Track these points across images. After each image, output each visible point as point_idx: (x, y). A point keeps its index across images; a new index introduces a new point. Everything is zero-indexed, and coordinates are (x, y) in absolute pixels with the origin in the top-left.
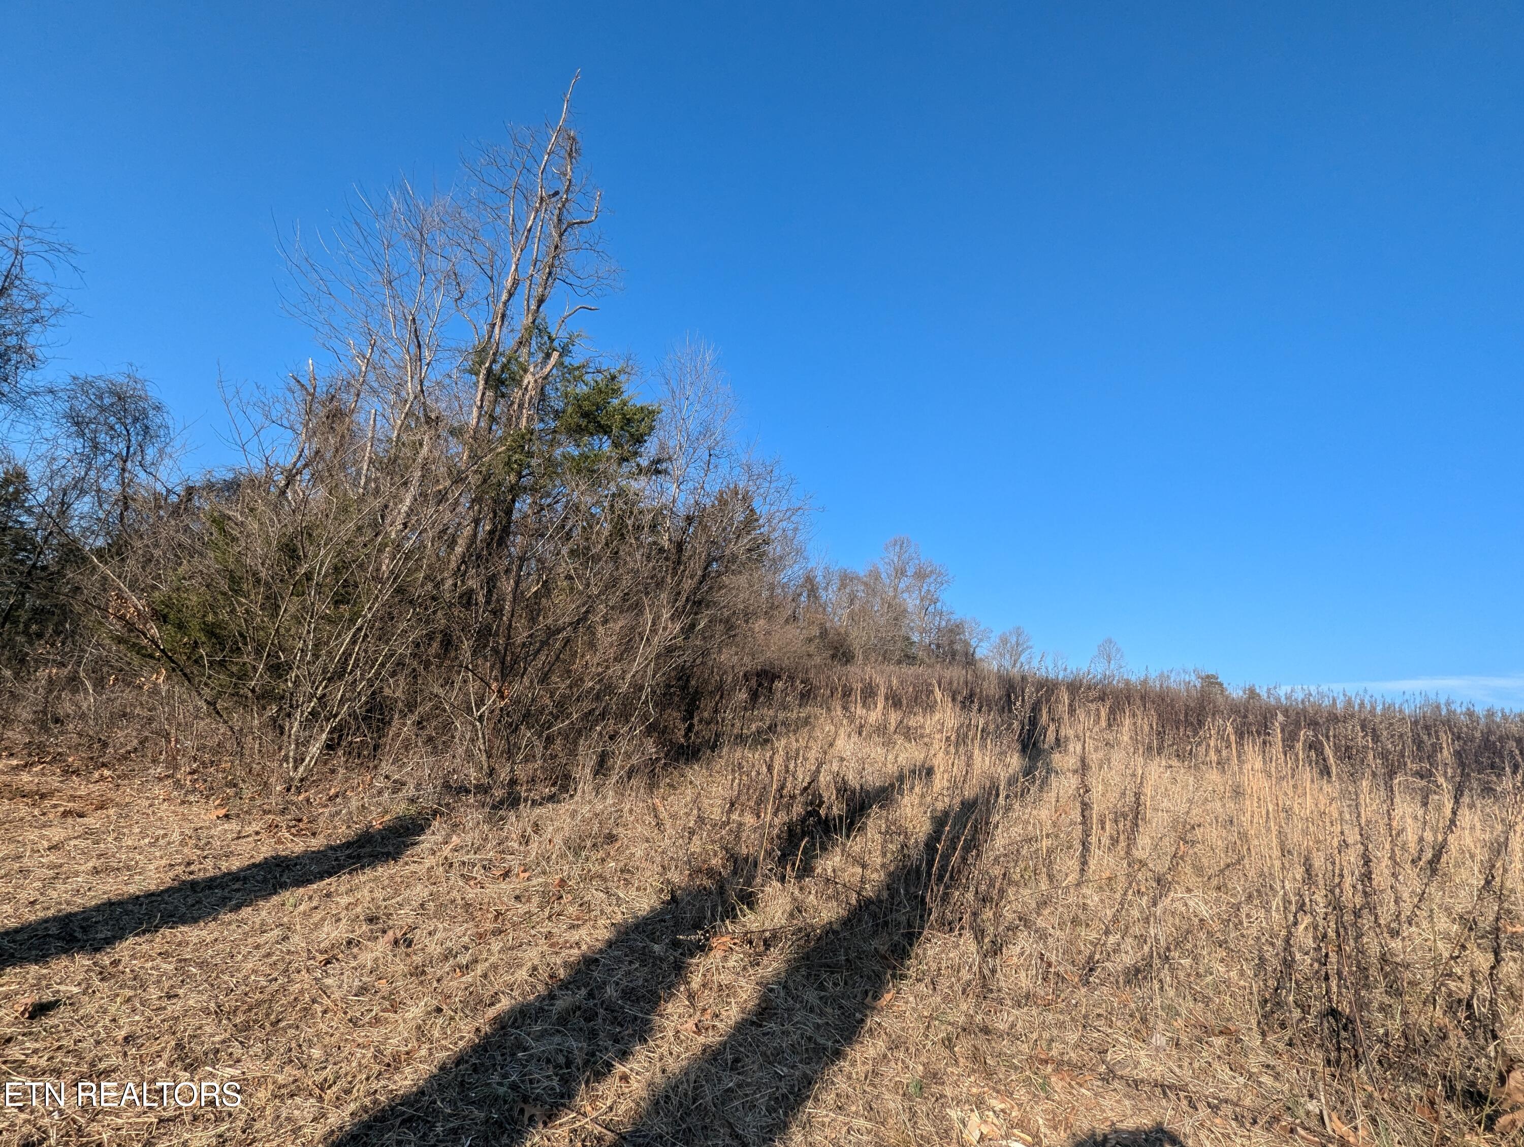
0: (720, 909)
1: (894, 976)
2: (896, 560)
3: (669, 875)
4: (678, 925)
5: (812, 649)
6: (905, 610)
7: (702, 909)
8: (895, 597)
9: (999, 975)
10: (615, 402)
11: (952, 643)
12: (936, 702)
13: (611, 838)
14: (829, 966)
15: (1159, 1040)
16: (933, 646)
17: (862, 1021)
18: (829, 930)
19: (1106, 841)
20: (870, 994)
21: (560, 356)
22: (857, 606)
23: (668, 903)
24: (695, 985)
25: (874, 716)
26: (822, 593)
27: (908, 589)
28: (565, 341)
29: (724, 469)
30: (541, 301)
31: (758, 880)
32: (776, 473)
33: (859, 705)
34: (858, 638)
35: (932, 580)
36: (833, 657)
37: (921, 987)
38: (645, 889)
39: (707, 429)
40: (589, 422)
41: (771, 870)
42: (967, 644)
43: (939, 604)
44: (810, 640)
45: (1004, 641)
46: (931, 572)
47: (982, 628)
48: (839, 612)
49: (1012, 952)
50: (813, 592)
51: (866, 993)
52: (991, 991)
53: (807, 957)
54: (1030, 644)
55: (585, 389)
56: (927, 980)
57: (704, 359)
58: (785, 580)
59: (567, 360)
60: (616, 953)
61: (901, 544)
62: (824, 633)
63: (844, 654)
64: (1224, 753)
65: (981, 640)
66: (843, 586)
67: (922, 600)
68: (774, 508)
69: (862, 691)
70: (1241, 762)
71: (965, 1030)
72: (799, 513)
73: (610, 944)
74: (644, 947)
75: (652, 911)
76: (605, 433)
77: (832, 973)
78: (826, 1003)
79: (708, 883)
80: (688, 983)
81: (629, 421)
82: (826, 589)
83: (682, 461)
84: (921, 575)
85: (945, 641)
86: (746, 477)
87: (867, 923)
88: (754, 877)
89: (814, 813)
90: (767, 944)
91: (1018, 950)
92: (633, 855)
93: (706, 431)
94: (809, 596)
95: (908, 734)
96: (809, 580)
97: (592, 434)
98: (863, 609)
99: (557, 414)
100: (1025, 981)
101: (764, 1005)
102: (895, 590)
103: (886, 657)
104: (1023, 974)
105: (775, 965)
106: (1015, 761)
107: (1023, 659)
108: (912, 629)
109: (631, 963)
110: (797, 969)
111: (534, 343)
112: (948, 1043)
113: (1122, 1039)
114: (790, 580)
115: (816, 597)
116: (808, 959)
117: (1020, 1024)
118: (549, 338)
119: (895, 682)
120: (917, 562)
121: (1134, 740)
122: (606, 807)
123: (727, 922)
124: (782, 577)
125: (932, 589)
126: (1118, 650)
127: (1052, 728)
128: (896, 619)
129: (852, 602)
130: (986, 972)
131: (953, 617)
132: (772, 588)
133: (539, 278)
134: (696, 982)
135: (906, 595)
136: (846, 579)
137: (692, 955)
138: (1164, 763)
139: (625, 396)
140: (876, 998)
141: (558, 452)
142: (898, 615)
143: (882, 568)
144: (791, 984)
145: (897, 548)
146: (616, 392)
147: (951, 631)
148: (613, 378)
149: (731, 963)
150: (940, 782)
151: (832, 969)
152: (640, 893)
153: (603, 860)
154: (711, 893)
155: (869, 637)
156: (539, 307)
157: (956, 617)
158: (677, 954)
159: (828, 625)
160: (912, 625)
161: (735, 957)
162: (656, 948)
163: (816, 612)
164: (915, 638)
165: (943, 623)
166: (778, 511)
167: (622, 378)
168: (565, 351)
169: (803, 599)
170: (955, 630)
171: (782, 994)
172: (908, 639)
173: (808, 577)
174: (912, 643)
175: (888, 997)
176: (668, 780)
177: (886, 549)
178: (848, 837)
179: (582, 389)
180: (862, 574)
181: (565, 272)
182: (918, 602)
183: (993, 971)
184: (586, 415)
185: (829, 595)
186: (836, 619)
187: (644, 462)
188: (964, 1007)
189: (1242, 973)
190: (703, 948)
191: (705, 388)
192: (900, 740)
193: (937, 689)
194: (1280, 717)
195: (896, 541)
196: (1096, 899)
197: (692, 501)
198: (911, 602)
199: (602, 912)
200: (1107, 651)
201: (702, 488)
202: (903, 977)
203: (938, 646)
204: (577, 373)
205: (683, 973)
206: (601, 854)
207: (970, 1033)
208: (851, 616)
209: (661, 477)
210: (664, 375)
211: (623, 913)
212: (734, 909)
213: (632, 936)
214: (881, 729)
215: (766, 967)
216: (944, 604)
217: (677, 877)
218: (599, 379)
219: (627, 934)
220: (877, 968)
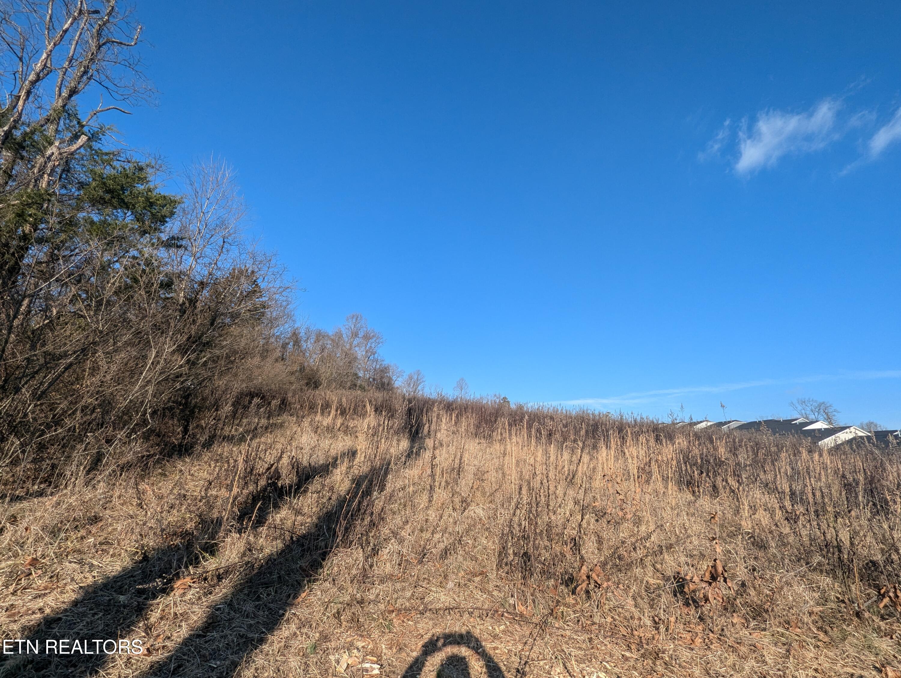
0: (185, 559)
1: (309, 581)
2: (353, 327)
3: (145, 541)
4: (147, 577)
5: (293, 379)
6: (356, 358)
7: (170, 562)
8: (350, 349)
9: (375, 567)
10: (141, 187)
11: (382, 378)
12: (367, 412)
13: (96, 519)
14: (265, 584)
15: (450, 585)
16: (371, 380)
17: (283, 614)
18: (270, 560)
19: (443, 484)
20: (292, 596)
21: (89, 139)
22: (325, 354)
23: (141, 562)
24: (152, 620)
25: (327, 421)
26: (304, 345)
27: (358, 345)
28: (96, 130)
29: (234, 252)
30: (73, 92)
31: (221, 534)
32: (273, 262)
33: (319, 414)
34: (325, 373)
35: (373, 340)
36: (307, 384)
37: (327, 584)
38: (120, 555)
39: (223, 223)
40: (113, 197)
41: (232, 526)
42: (390, 379)
43: (376, 355)
44: (292, 373)
45: (411, 378)
46: (373, 336)
47: (399, 370)
48: (314, 356)
49: (384, 553)
50: (297, 343)
51: (289, 596)
52: (369, 578)
53: (250, 580)
54: (424, 379)
55: (113, 172)
56: (331, 579)
57: (224, 175)
58: (278, 334)
59: (96, 145)
60: (81, 610)
61: (356, 318)
62: (302, 369)
63: (315, 383)
64: (504, 435)
65: (398, 377)
66: (317, 340)
67: (367, 352)
68: (271, 285)
69: (322, 405)
70: (510, 439)
71: (348, 605)
72: (287, 291)
73: (75, 603)
74: (110, 600)
75: (123, 571)
76: (128, 208)
77: (267, 587)
78: (259, 609)
79: (178, 541)
80: (147, 619)
81: (151, 204)
82: (306, 341)
83: (200, 242)
84: (367, 337)
85: (378, 377)
86: (251, 262)
87: (297, 551)
88: (217, 533)
89: (274, 484)
90: (220, 578)
91: (388, 551)
92: (115, 529)
93: (222, 224)
94: (294, 345)
95: (347, 430)
96: (295, 334)
97: (115, 208)
98: (329, 355)
99: (82, 185)
100: (388, 569)
101: (210, 621)
102: (351, 345)
103: (342, 385)
104: (388, 564)
105: (224, 591)
106: (405, 444)
107: (419, 388)
108: (359, 369)
109: (94, 615)
110: (241, 591)
111: (62, 122)
112: (338, 615)
113: (434, 589)
114: (281, 334)
115: (299, 346)
116: (251, 582)
117: (381, 594)
118: (79, 123)
119: (344, 400)
120: (365, 329)
121: (467, 431)
122: (95, 496)
123: (190, 568)
124: (276, 331)
125: (373, 346)
126: (466, 384)
127: (427, 425)
128: (350, 362)
129: (323, 350)
130: (367, 567)
131: (384, 363)
132: (267, 338)
133: (75, 72)
134: (154, 616)
135: (357, 349)
136: (320, 336)
137: (155, 597)
138: (477, 441)
139: (151, 185)
140: (295, 597)
141: (81, 215)
142: (352, 360)
143: (344, 331)
144: (235, 602)
145: (354, 320)
146: (143, 180)
147: (382, 371)
148: (141, 169)
149: (189, 596)
150: (359, 458)
151: (267, 585)
152: (115, 559)
153: (82, 538)
154: (179, 549)
155: (332, 374)
156: (70, 96)
157: (386, 363)
158: (140, 600)
159: (306, 364)
160: (360, 366)
161: (193, 591)
162: (122, 598)
163: (298, 355)
164: (361, 374)
165: (378, 366)
166: (273, 287)
167: (149, 170)
168: (93, 137)
169: (289, 346)
170: (384, 370)
171: (227, 610)
172: (356, 374)
173: (295, 333)
174: (358, 378)
175: (303, 595)
176: (160, 471)
177: (348, 320)
178: (294, 497)
179: (108, 171)
180: (331, 333)
181: (103, 77)
182: (364, 353)
183: (371, 566)
184: (109, 191)
185: (308, 345)
186: (312, 360)
187: (164, 237)
188: (350, 591)
189: (494, 542)
190: (166, 590)
191: (223, 195)
192: (341, 435)
193: (368, 404)
194: (527, 417)
195: (354, 316)
196: (434, 516)
197: (206, 272)
198: (360, 353)
199: (73, 579)
200: (461, 385)
201: (216, 264)
202: (315, 581)
203: (374, 380)
204: (106, 158)
205: (144, 613)
206: (83, 532)
207: (351, 606)
208: (322, 360)
209: (181, 251)
210: (189, 177)
211: (94, 577)
212: (197, 558)
213: (100, 593)
214: (330, 429)
215: (218, 593)
216: (379, 355)
217: (151, 542)
218: (127, 167)
219: (95, 592)
220: (299, 578)
